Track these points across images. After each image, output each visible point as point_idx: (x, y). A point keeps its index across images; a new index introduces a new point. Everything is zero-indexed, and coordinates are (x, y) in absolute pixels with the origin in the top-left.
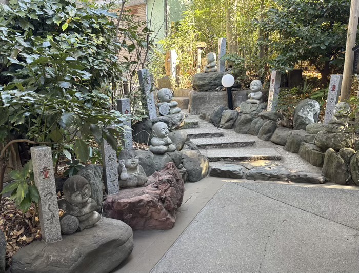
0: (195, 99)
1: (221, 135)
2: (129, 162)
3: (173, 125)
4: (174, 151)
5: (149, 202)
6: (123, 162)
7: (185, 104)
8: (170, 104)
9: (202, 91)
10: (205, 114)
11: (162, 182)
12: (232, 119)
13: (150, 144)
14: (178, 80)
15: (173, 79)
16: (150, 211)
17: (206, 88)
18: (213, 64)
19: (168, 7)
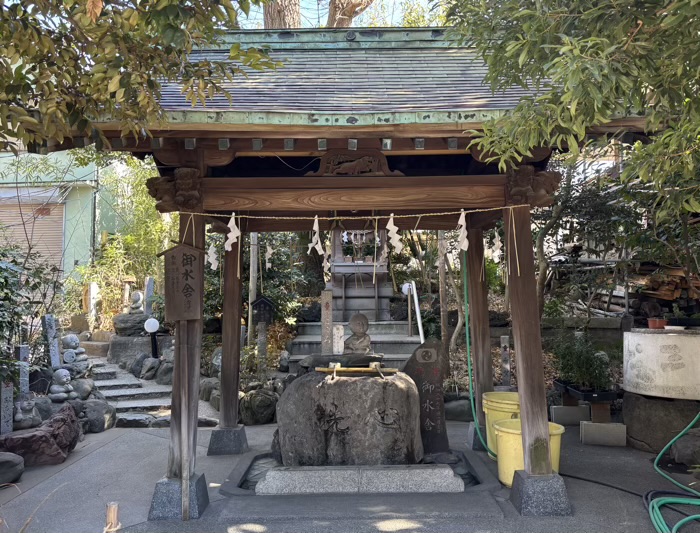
0: (115, 345)
1: (139, 386)
2: (25, 404)
3: (79, 373)
4: (74, 399)
5: (42, 437)
6: (19, 405)
7: (104, 351)
8: (76, 351)
9: (125, 335)
10: (125, 363)
11: (56, 421)
12: (153, 368)
13: (49, 392)
14: (97, 319)
15: (91, 318)
16: (43, 446)
17: (128, 332)
18: (137, 305)
19: (98, 211)
